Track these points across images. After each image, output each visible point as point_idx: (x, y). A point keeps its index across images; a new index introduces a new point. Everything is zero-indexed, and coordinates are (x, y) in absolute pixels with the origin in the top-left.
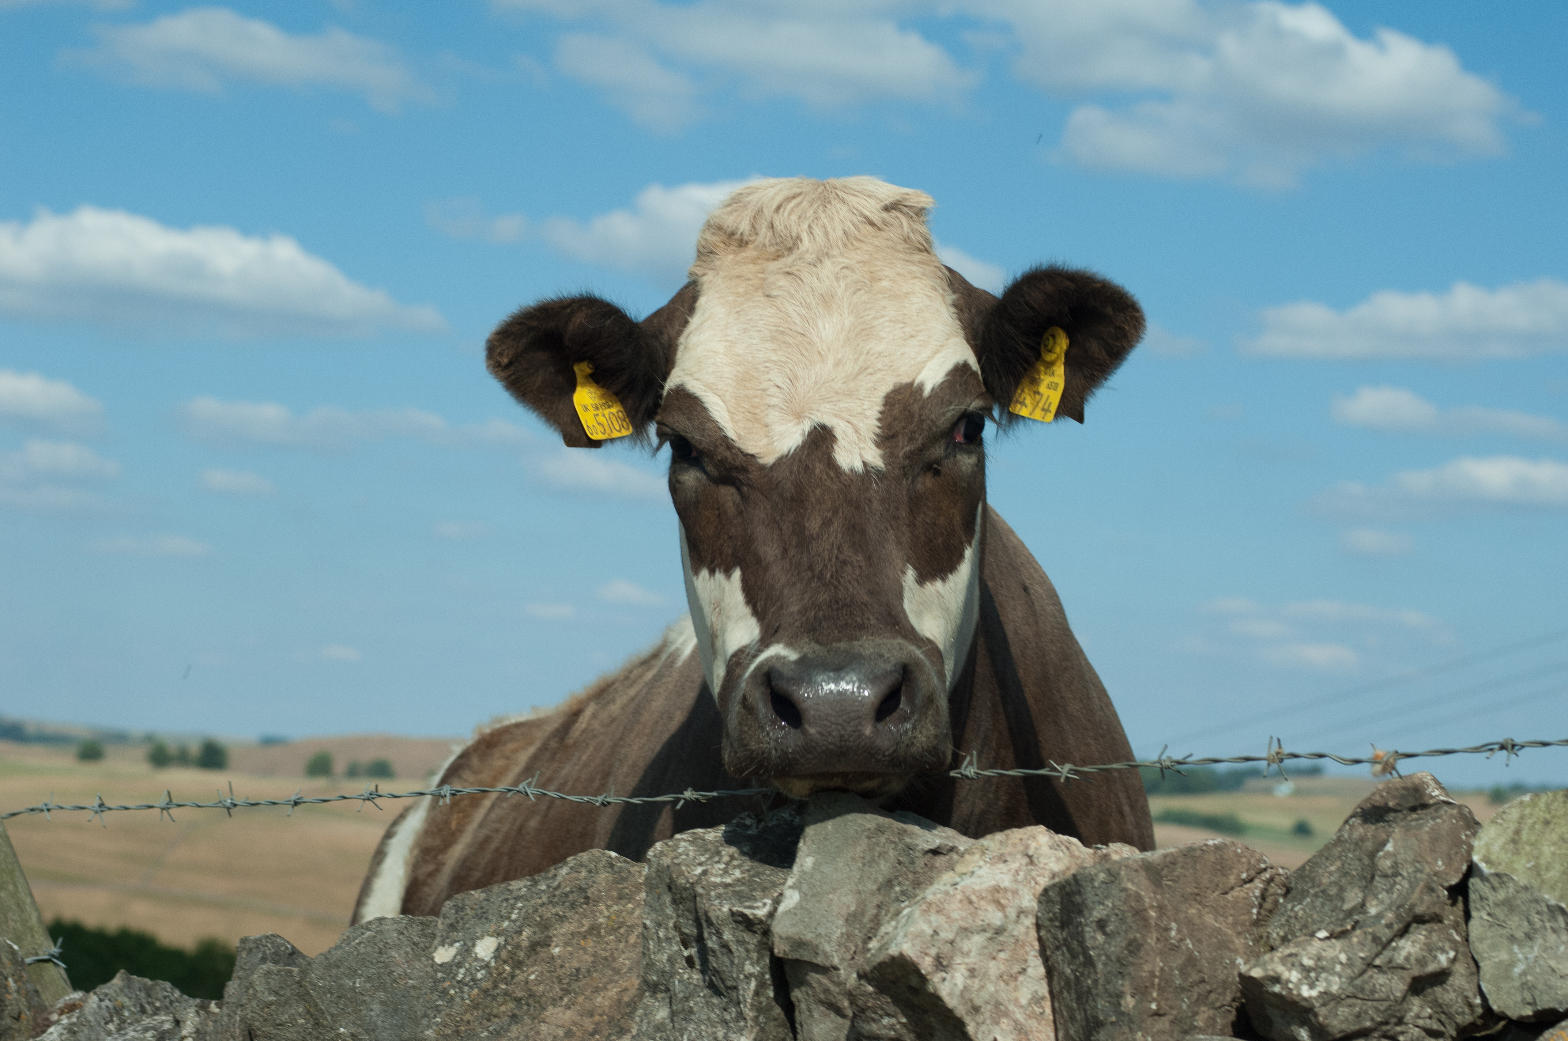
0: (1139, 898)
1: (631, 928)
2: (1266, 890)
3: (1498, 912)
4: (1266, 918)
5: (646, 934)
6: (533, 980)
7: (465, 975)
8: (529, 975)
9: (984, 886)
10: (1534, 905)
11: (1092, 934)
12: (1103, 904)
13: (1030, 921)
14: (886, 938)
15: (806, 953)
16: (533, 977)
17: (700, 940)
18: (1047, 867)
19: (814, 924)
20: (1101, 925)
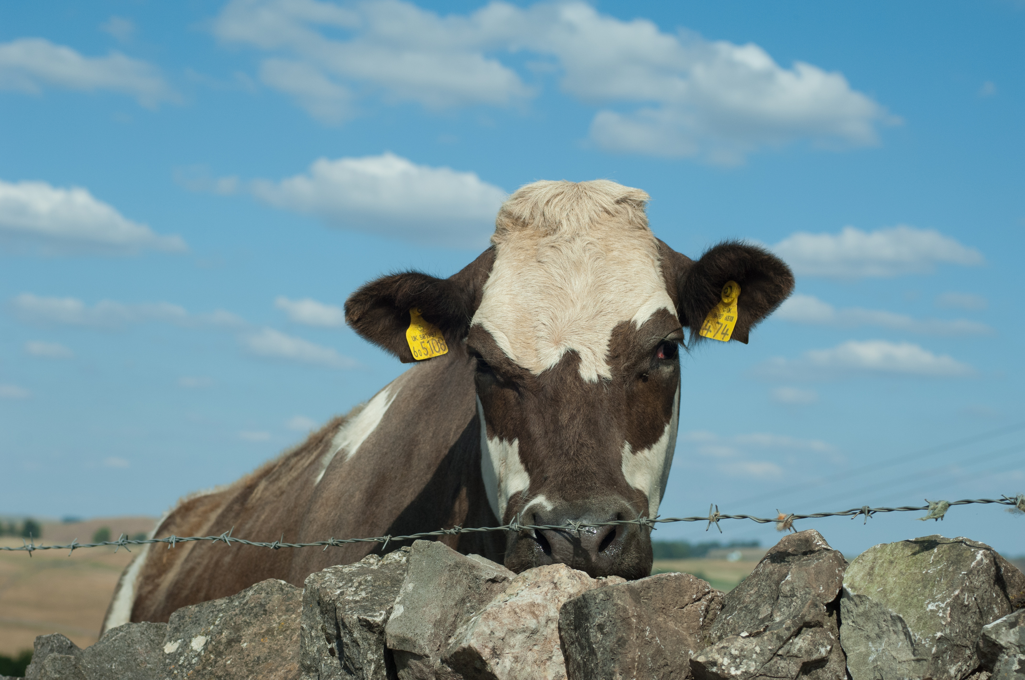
0: (625, 610)
1: (294, 630)
2: (709, 606)
3: (858, 620)
4: (708, 625)
5: (303, 634)
6: (229, 665)
7: (184, 661)
8: (226, 661)
9: (524, 602)
10: (882, 616)
11: (595, 634)
12: (602, 614)
13: (554, 626)
14: (460, 636)
15: (408, 646)
16: (229, 662)
17: (338, 637)
18: (566, 590)
19: (413, 627)
20: (601, 627)
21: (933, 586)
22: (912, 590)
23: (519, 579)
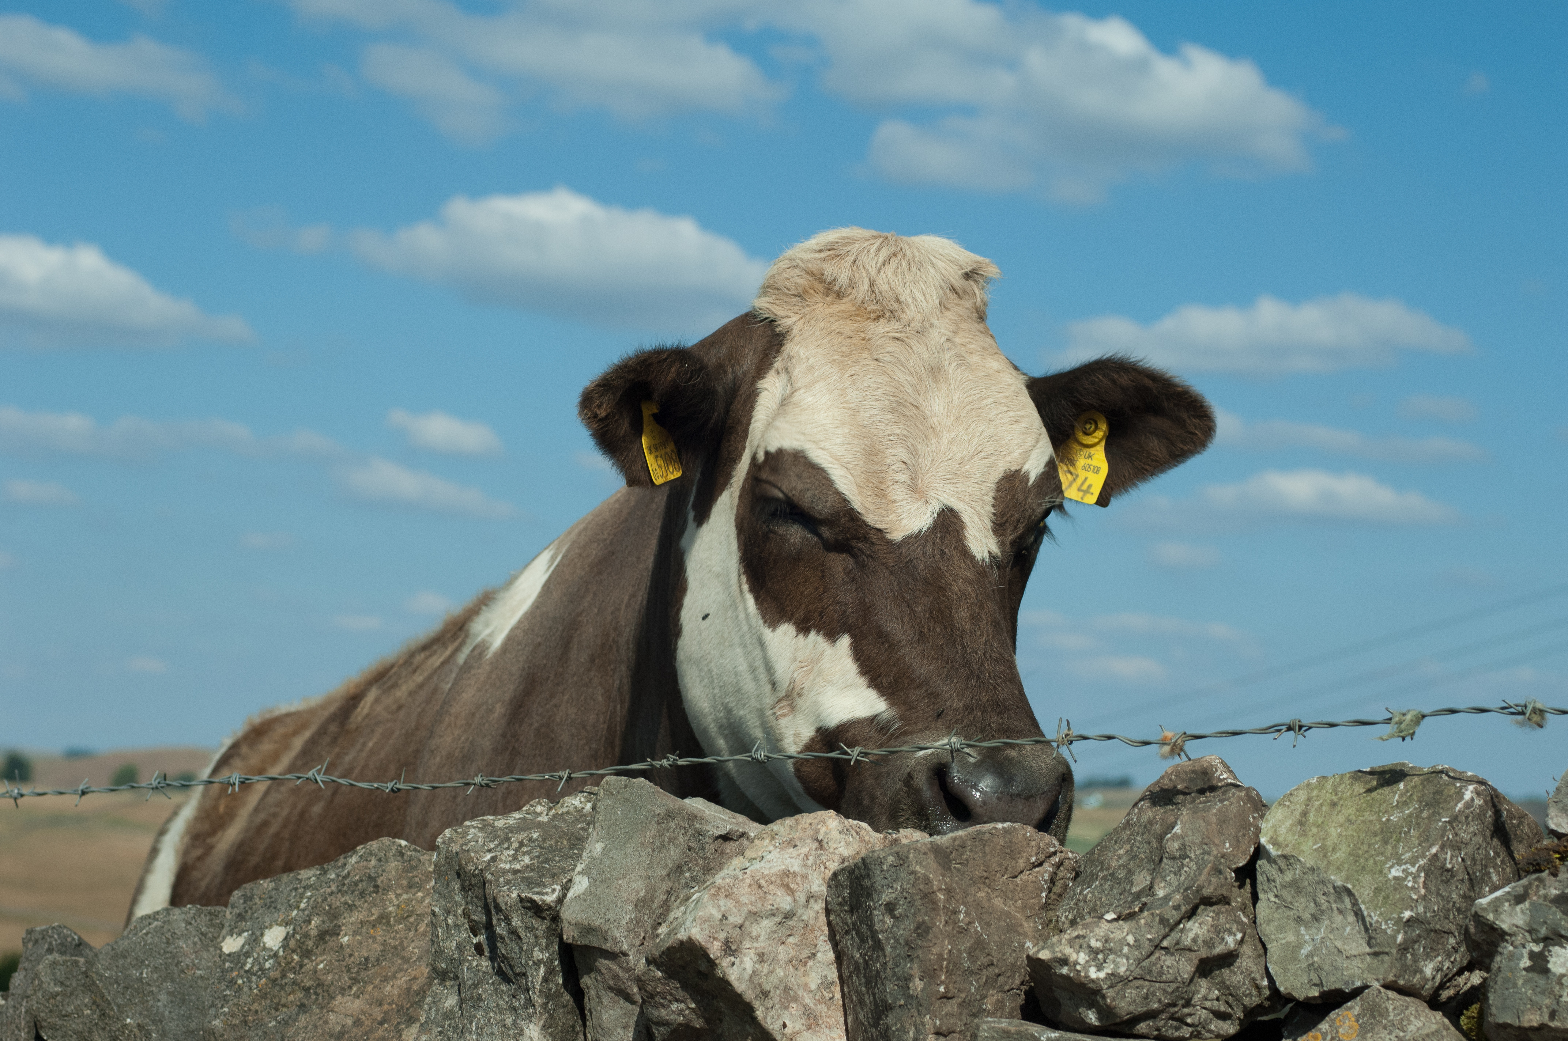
0: (927, 881)
1: (421, 916)
2: (1055, 873)
3: (1285, 893)
4: (1055, 902)
5: (434, 921)
6: (321, 970)
7: (253, 965)
8: (317, 964)
9: (773, 871)
10: (1321, 886)
11: (881, 917)
12: (892, 887)
13: (819, 906)
14: (675, 923)
15: (595, 939)
16: (321, 966)
17: (489, 927)
18: (836, 851)
19: (604, 910)
20: (890, 908)
21: (1398, 841)
22: (1365, 847)
23: (765, 836)
